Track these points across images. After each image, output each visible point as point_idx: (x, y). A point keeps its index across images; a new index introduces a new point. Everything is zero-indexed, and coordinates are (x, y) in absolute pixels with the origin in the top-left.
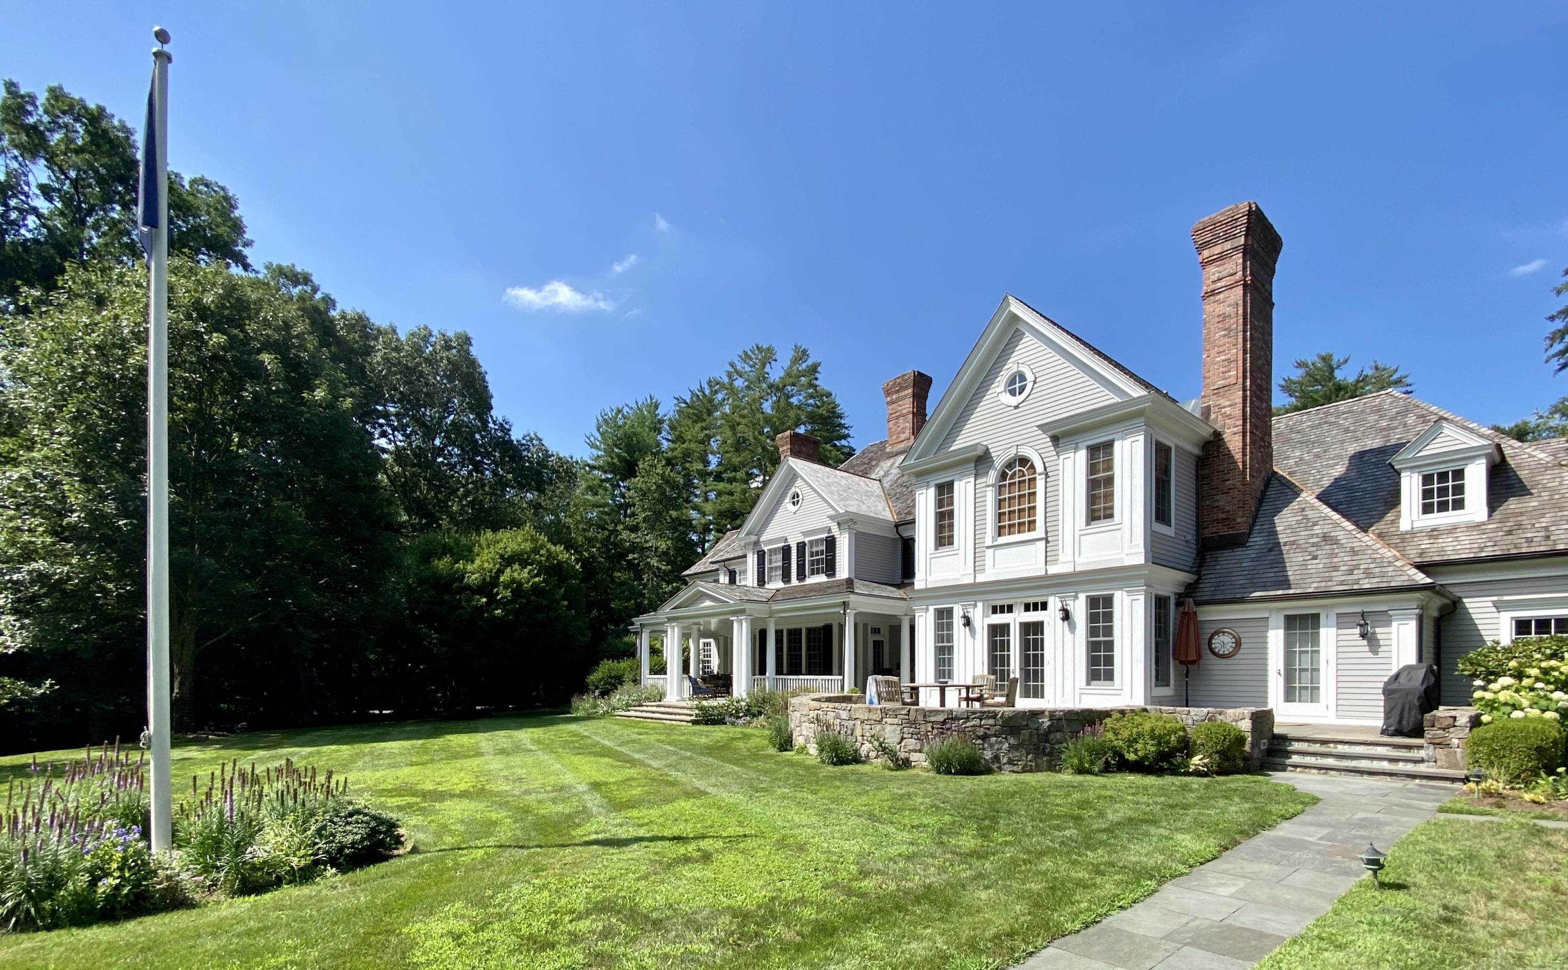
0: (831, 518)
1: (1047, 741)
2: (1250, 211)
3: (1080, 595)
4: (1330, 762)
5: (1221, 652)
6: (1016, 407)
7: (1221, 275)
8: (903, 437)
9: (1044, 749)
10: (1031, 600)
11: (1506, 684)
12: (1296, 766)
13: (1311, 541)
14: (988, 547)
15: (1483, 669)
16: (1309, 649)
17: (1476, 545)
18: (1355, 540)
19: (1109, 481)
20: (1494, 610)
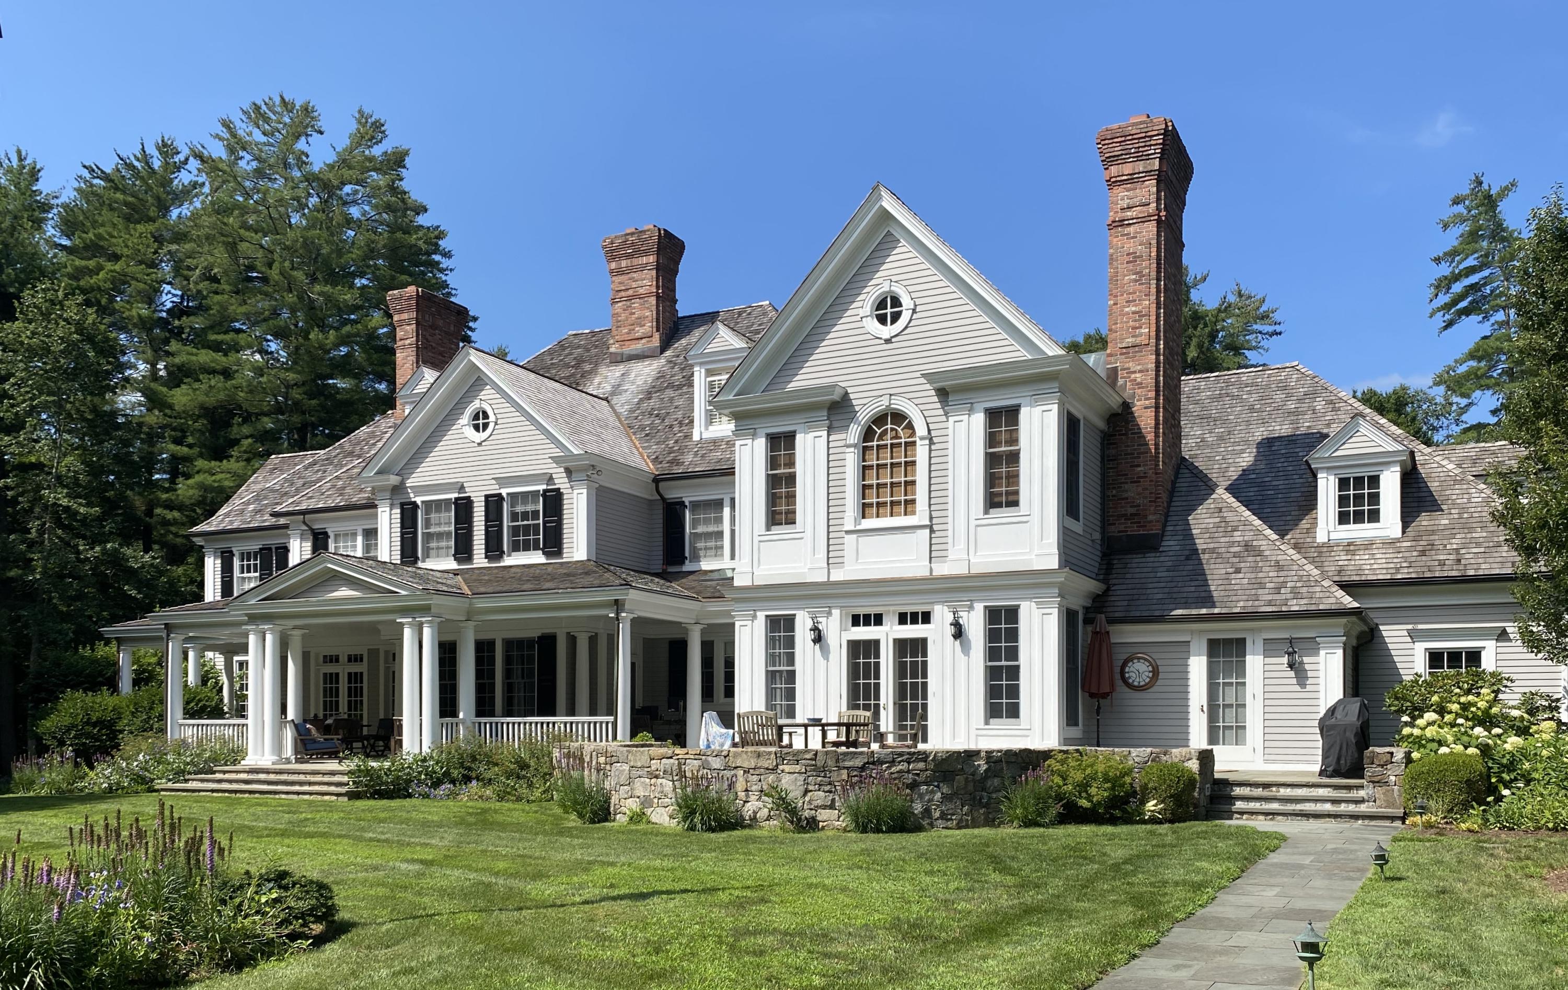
0: (556, 460)
1: (984, 789)
2: (1166, 129)
3: (976, 605)
4: (1275, 806)
5: (1136, 684)
6: (888, 341)
7: (1131, 202)
8: (640, 331)
9: (980, 799)
10: (909, 609)
11: (1431, 720)
12: (1242, 813)
13: (1232, 550)
14: (847, 532)
15: (1408, 704)
16: (1234, 681)
17: (1392, 565)
18: (1279, 552)
19: (1014, 458)
20: (1409, 639)
